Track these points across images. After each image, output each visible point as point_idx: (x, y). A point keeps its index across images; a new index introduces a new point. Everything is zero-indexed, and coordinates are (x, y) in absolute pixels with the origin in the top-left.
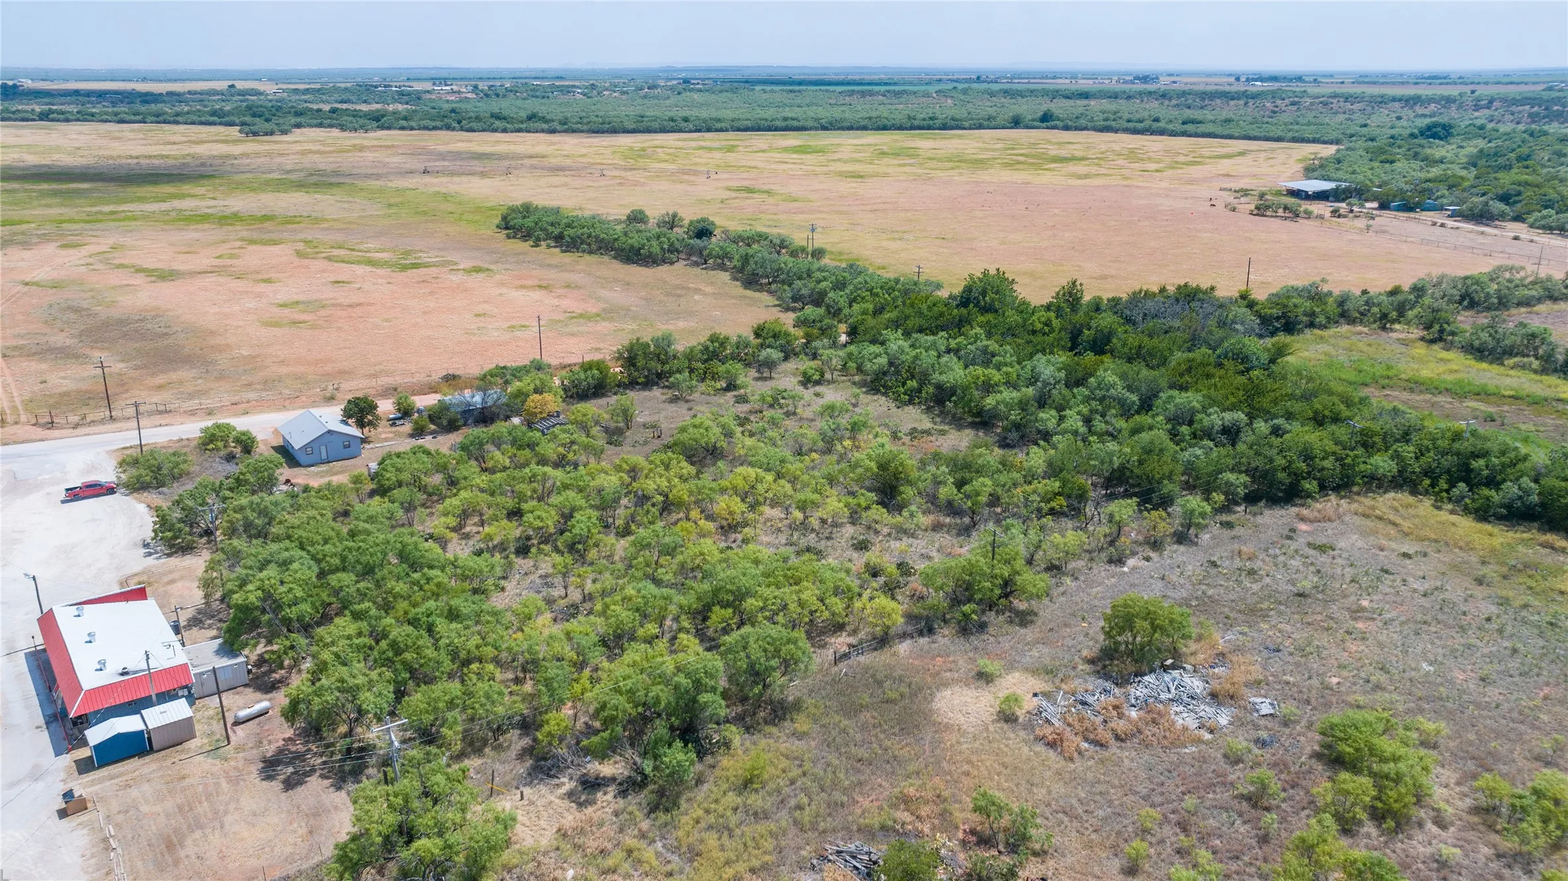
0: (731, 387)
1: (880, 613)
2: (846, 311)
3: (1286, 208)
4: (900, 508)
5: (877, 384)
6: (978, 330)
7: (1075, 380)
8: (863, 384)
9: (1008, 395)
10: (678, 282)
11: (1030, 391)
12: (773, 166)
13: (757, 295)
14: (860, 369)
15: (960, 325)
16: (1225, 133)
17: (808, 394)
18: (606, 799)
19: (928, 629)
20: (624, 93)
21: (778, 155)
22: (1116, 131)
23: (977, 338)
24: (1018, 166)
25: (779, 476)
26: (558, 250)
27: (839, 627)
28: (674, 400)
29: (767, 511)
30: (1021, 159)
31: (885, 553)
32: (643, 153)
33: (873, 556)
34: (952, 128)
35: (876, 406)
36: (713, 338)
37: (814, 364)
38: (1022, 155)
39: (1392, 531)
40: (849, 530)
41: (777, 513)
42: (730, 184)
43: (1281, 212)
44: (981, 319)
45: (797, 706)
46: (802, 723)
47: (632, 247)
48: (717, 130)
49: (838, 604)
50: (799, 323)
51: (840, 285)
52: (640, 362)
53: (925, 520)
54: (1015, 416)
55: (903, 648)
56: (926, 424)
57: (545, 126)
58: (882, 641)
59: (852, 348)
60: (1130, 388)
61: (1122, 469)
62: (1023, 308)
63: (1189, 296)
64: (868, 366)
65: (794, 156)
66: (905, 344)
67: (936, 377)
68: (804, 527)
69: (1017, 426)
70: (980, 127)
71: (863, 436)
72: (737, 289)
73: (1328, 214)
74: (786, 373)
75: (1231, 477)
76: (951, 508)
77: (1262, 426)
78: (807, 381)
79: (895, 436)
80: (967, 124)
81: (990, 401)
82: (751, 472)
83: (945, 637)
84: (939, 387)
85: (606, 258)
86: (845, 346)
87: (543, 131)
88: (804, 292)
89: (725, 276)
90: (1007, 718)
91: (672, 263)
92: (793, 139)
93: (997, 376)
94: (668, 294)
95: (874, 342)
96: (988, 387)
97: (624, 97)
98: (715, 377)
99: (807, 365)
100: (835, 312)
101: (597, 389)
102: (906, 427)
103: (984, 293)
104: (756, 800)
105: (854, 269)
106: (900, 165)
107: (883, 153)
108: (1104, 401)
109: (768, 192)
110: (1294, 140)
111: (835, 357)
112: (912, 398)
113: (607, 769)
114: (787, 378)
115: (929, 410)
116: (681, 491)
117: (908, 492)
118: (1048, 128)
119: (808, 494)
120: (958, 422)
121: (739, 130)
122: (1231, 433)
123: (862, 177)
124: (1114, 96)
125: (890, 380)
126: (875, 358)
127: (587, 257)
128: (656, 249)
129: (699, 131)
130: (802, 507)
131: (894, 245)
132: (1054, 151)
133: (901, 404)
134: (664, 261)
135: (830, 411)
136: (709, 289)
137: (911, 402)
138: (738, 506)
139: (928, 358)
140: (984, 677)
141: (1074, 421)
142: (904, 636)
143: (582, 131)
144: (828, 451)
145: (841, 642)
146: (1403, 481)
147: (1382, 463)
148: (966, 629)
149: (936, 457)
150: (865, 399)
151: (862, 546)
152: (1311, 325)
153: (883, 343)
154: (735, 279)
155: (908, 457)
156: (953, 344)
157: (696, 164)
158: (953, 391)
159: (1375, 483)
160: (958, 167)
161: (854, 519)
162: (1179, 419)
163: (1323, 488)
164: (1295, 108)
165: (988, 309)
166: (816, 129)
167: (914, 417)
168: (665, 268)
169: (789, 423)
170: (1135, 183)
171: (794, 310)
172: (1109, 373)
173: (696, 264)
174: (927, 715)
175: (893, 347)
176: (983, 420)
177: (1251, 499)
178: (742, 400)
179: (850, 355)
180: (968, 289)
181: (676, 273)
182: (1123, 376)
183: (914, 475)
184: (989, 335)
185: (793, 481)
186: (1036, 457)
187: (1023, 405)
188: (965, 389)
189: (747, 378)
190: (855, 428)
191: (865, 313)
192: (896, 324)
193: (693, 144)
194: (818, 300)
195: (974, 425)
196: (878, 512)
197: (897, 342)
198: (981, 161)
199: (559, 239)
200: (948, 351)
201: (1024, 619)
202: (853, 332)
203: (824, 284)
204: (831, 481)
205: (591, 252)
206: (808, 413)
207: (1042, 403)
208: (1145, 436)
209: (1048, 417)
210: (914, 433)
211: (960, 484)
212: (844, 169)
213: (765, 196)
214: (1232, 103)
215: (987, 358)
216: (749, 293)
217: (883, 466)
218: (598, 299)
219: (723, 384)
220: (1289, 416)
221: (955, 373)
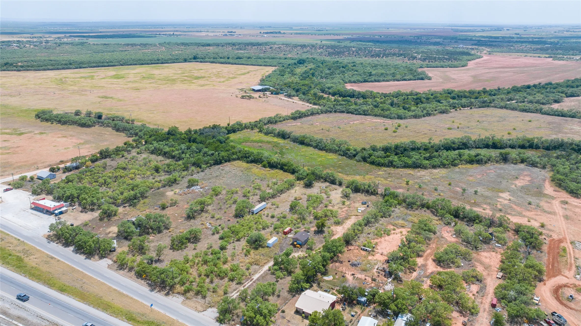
0: (123, 156)
1: (158, 185)
2: (143, 137)
3: (248, 96)
4: (159, 173)
5: (152, 153)
6: (171, 140)
7: (188, 148)
8: (150, 153)
9: (177, 152)
10: (99, 132)
11: (180, 151)
12: (110, 86)
13: (120, 133)
14: (149, 150)
15: (168, 139)
16: (247, 63)
17: (139, 156)
18: (127, 207)
19: (165, 187)
20: (35, 46)
21: (110, 80)
22: (216, 63)
23: (171, 142)
24: (185, 82)
25: (138, 170)
26: (59, 125)
27: (152, 188)
28: (112, 160)
29: (138, 176)
30: (186, 78)
31: (158, 179)
32: (62, 81)
33: (156, 179)
34: (165, 63)
35: (153, 157)
36: (117, 147)
37: (139, 150)
38: (186, 76)
39: (234, 166)
40: (151, 177)
41: (139, 176)
42: (99, 95)
43: (247, 97)
44: (172, 137)
45: (148, 196)
46: (149, 198)
47: (83, 123)
48: (83, 68)
49: (152, 185)
50: (134, 141)
51: (141, 131)
52: (103, 154)
53: (163, 174)
54: (178, 156)
55: (161, 189)
56: (163, 159)
57: (15, 68)
58: (159, 189)
59: (146, 146)
60: (197, 149)
61: (194, 162)
62: (181, 134)
63: (215, 127)
64: (150, 149)
65: (115, 80)
66: (157, 144)
67: (164, 150)
68: (144, 177)
69: (178, 158)
70: (174, 62)
71: (151, 162)
72: (114, 132)
73: (258, 97)
74: (133, 152)
75: (211, 161)
76: (167, 172)
77: (217, 153)
78: (138, 153)
79: (157, 162)
80: (169, 62)
81: (173, 154)
82: (134, 170)
83: (167, 187)
84: (164, 152)
85: (75, 126)
86: (144, 145)
87: (15, 70)
88: (133, 133)
89: (110, 129)
90: (175, 194)
91: (95, 126)
92: (111, 71)
93: (174, 149)
94: (98, 136)
95: (151, 144)
96: (173, 151)
97: (36, 48)
98: (119, 155)
99: (138, 150)
100: (141, 137)
101: (96, 160)
102: (159, 160)
103: (172, 131)
104: (146, 204)
105: (143, 126)
106: (150, 83)
107: (144, 77)
108: (193, 152)
109: (112, 98)
110: (265, 66)
111: (143, 147)
112: (160, 154)
113: (126, 205)
114: (134, 153)
115: (163, 156)
116: (122, 175)
117: (160, 170)
118: (196, 62)
119: (144, 172)
120: (169, 158)
121: (91, 67)
122: (213, 154)
123: (138, 89)
124: (218, 45)
125: (155, 151)
126: (151, 147)
127: (70, 126)
128: (90, 123)
129: (77, 68)
130: (143, 174)
131: (151, 115)
132: (196, 74)
133: (158, 156)
134: (92, 126)
135: (144, 159)
136: (108, 133)
137: (159, 155)
138: (133, 175)
139: (162, 147)
140: (172, 190)
141: (188, 156)
142: (161, 188)
143: (31, 70)
144: (145, 166)
145: (153, 190)
146: (238, 159)
147: (234, 156)
148: (170, 186)
149: (164, 164)
150: (151, 156)
151: (154, 179)
152: (238, 131)
153: (152, 144)
154: (113, 129)
155: (159, 165)
156: (166, 143)
157: (84, 86)
158: (167, 152)
159: (234, 160)
160: (167, 83)
161: (152, 175)
162: (205, 153)
163: (226, 161)
164: (271, 50)
165: (173, 135)
166: (119, 65)
167: (160, 158)
168: (93, 128)
169: (137, 162)
170: (217, 88)
171: (131, 137)
172: (194, 146)
173: (101, 126)
174: (165, 195)
175: (155, 145)
176: (173, 157)
177: (214, 164)
178: (126, 158)
179: (146, 147)
180: (169, 131)
181: (97, 129)
182: (196, 147)
183: (161, 167)
184: (173, 140)
185: (141, 171)
186: (180, 162)
187: (179, 154)
188: (169, 152)
189: (125, 154)
190: (150, 161)
191: (148, 138)
192: (155, 140)
193: (78, 75)
194: (136, 134)
195: (171, 158)
196: (156, 174)
197: (155, 144)
198: (174, 80)
199: (59, 122)
200: (166, 144)
201: (178, 184)
202: (146, 142)
203: (137, 131)
204: (147, 170)
205: (70, 125)
206: (140, 160)
207: (183, 153)
208: (198, 157)
209: (183, 155)
210: (160, 161)
211: (168, 168)
212: (133, 86)
213: (111, 99)
214: (253, 47)
215: (172, 146)
216: (118, 133)
217: (156, 167)
218: (81, 139)
219: (121, 156)
220: (222, 151)
221: (167, 149)
